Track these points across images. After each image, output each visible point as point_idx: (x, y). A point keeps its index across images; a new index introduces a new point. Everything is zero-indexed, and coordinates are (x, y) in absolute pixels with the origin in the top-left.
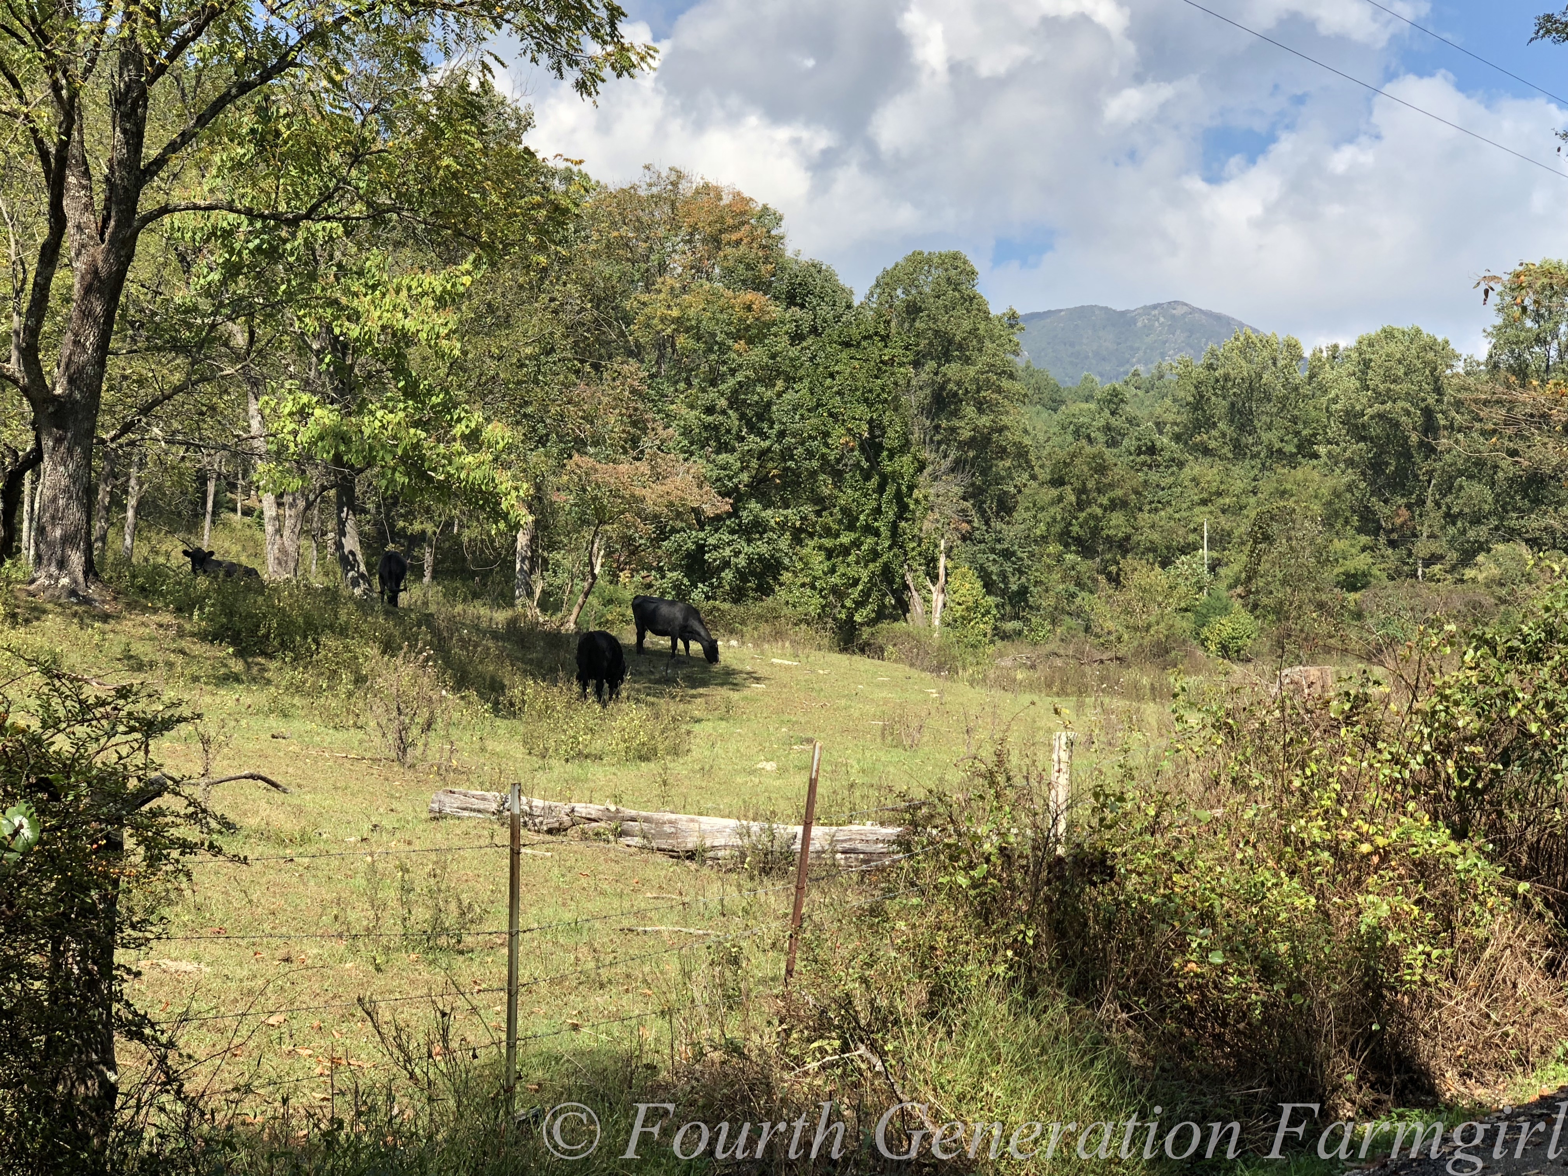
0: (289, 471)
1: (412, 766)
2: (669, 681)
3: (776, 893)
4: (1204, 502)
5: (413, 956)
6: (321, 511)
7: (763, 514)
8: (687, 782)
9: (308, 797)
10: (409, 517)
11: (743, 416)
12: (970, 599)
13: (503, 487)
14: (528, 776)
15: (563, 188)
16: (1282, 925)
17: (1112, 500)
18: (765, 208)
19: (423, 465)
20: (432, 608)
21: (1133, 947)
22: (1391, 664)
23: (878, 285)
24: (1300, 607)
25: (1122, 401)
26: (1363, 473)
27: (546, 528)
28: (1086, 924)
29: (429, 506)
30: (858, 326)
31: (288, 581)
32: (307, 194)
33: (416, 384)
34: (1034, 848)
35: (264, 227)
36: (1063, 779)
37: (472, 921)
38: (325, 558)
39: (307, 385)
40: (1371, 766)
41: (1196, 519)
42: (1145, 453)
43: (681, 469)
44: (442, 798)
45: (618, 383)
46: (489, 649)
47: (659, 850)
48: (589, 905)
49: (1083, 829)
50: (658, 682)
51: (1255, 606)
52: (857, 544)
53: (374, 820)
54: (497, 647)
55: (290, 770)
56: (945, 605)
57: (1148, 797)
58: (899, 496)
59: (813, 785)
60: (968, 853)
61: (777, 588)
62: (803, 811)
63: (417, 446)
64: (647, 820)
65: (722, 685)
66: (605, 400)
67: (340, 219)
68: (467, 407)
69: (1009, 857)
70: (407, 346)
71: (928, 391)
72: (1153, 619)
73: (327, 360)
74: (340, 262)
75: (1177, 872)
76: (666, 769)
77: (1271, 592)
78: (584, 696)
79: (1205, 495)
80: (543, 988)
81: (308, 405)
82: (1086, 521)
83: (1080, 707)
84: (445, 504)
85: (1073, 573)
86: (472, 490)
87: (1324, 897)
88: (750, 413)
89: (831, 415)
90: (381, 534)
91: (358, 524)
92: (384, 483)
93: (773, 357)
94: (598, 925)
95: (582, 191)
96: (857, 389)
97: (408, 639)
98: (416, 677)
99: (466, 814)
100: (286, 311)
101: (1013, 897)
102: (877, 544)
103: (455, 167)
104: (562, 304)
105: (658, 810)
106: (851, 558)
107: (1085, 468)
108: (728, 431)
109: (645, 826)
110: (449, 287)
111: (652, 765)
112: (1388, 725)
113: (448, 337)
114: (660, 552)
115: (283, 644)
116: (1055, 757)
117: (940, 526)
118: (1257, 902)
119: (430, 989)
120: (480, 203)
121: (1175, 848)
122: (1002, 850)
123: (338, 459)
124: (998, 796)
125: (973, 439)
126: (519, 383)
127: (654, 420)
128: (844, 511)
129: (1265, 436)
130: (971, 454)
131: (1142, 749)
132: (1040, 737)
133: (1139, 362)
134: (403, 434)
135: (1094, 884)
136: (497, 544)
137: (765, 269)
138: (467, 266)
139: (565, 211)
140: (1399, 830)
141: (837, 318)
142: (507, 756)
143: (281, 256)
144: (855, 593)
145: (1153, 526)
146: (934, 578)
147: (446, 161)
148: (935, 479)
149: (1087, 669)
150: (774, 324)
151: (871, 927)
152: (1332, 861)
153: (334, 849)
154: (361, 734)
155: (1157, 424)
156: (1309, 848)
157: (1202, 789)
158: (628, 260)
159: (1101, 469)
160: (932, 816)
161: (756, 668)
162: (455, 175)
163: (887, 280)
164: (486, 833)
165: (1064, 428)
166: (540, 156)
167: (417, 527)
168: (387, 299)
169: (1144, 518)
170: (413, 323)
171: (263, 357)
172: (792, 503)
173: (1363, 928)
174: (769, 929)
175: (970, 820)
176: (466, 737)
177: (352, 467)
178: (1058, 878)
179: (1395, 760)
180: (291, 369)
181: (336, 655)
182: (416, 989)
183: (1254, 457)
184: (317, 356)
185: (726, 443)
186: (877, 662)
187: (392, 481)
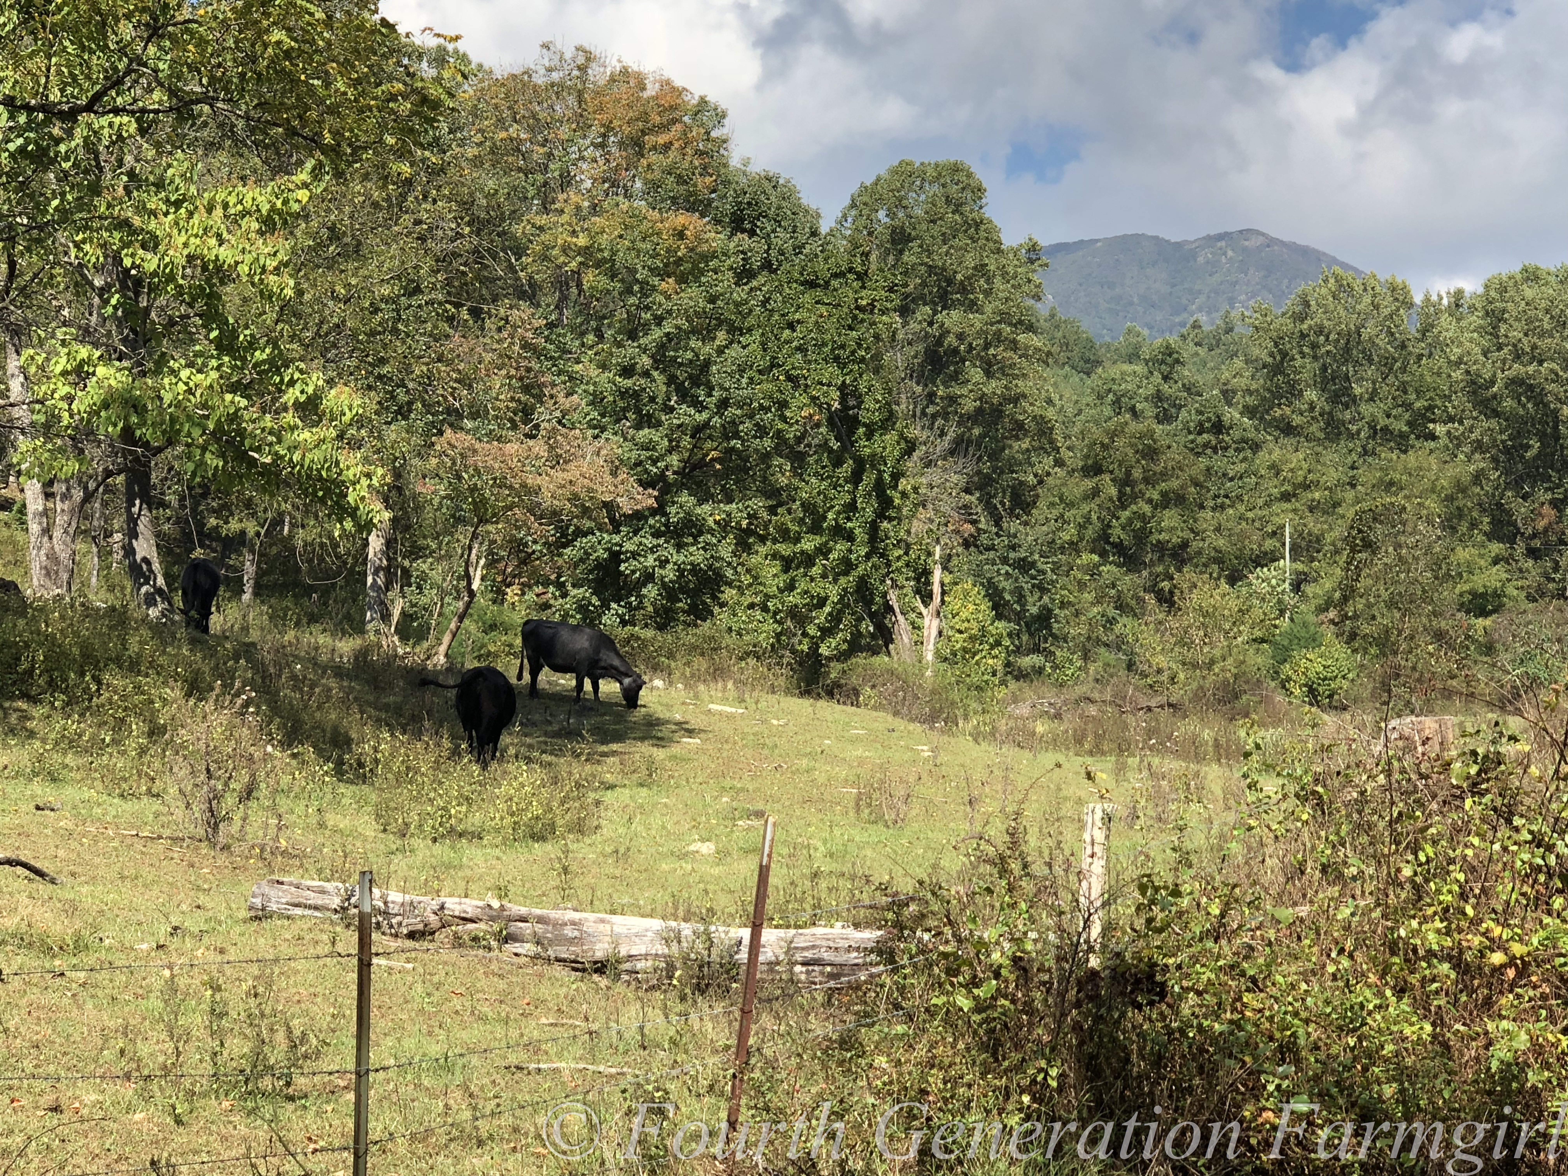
0: (62, 450)
1: (226, 848)
2: (573, 734)
3: (714, 1018)
4: (1286, 497)
5: (226, 1104)
6: (105, 504)
7: (698, 510)
8: (595, 870)
9: (85, 889)
10: (224, 511)
11: (671, 380)
12: (974, 624)
13: (350, 473)
14: (382, 860)
15: (433, 72)
16: (1386, 1060)
17: (1164, 494)
18: (703, 101)
19: (242, 443)
20: (254, 635)
21: (1190, 1090)
22: (1531, 714)
23: (853, 205)
24: (1412, 638)
25: (1177, 361)
26: (1495, 459)
27: (407, 528)
28: (1127, 1060)
29: (251, 498)
30: (826, 259)
31: (60, 597)
32: (88, 77)
33: (234, 334)
34: (1059, 959)
35: (30, 121)
36: (1098, 867)
37: (306, 1057)
38: (109, 567)
39: (86, 335)
40: (1505, 849)
41: (1275, 519)
42: (1208, 432)
43: (590, 450)
44: (266, 890)
45: (505, 334)
46: (330, 690)
47: (558, 960)
48: (464, 1035)
49: (1124, 933)
50: (557, 735)
51: (1353, 636)
52: (823, 551)
53: (175, 920)
54: (341, 688)
55: (61, 853)
56: (940, 633)
57: (1210, 891)
58: (879, 487)
59: (764, 873)
60: (971, 965)
61: (716, 610)
62: (751, 909)
63: (235, 417)
64: (541, 920)
65: (642, 739)
66: (488, 357)
67: (132, 113)
68: (302, 365)
69: (1025, 970)
70: (222, 283)
71: (920, 347)
72: (1217, 652)
73: (114, 301)
74: (132, 169)
75: (1248, 990)
76: (566, 852)
77: (1374, 618)
78: (455, 753)
79: (1287, 487)
80: (401, 1146)
81: (88, 361)
82: (1130, 521)
83: (1120, 770)
84: (272, 495)
85: (1113, 592)
86: (309, 477)
87: (1443, 1024)
88: (681, 375)
89: (789, 378)
90: (187, 536)
91: (155, 522)
92: (190, 466)
93: (712, 300)
94: (475, 1060)
95: (459, 78)
96: (824, 344)
97: (221, 676)
98: (231, 727)
99: (299, 911)
100: (59, 234)
101: (1031, 1024)
102: (850, 551)
103: (289, 43)
104: (430, 229)
105: (556, 907)
106: (816, 571)
107: (1130, 452)
108: (652, 400)
109: (539, 928)
110: (279, 204)
111: (548, 846)
112: (1527, 794)
113: (277, 271)
114: (560, 562)
115: (51, 683)
116: (1087, 837)
117: (934, 527)
118: (1355, 1030)
119: (249, 1148)
120: (321, 92)
121: (1246, 958)
122: (1016, 961)
123: (127, 434)
124: (1011, 889)
125: (979, 411)
126: (373, 333)
127: (553, 385)
128: (806, 506)
129: (1366, 409)
130: (976, 431)
131: (1203, 826)
132: (1068, 809)
133: (1200, 310)
134: (216, 401)
135: (1139, 1007)
136: (341, 550)
137: (703, 183)
138: (303, 176)
139: (436, 105)
140: (1542, 934)
141: (798, 249)
142: (354, 833)
143: (53, 161)
144: (821, 616)
145: (1218, 529)
146: (927, 598)
147: (277, 35)
148: (928, 465)
149: (1130, 719)
150: (714, 256)
151: (841, 1063)
152: (1453, 975)
153: (120, 960)
154: (157, 805)
155: (1225, 393)
156: (1423, 958)
157: (1282, 879)
158: (520, 169)
159: (1151, 453)
160: (923, 916)
161: (688, 717)
162: (288, 54)
163: (865, 199)
164: (325, 937)
165: (1100, 397)
166: (401, 29)
167: (234, 526)
168: (196, 220)
169: (1207, 518)
170: (229, 253)
171: (28, 297)
172: (737, 495)
173: (1495, 1065)
174: (705, 1066)
175: (974, 920)
176: (300, 809)
177: (146, 445)
178: (1091, 998)
179: (1537, 841)
180: (65, 312)
181: (123, 698)
182: (229, 1148)
183: (1352, 436)
184: (101, 296)
185: (648, 415)
186: (850, 709)
187: (201, 464)
